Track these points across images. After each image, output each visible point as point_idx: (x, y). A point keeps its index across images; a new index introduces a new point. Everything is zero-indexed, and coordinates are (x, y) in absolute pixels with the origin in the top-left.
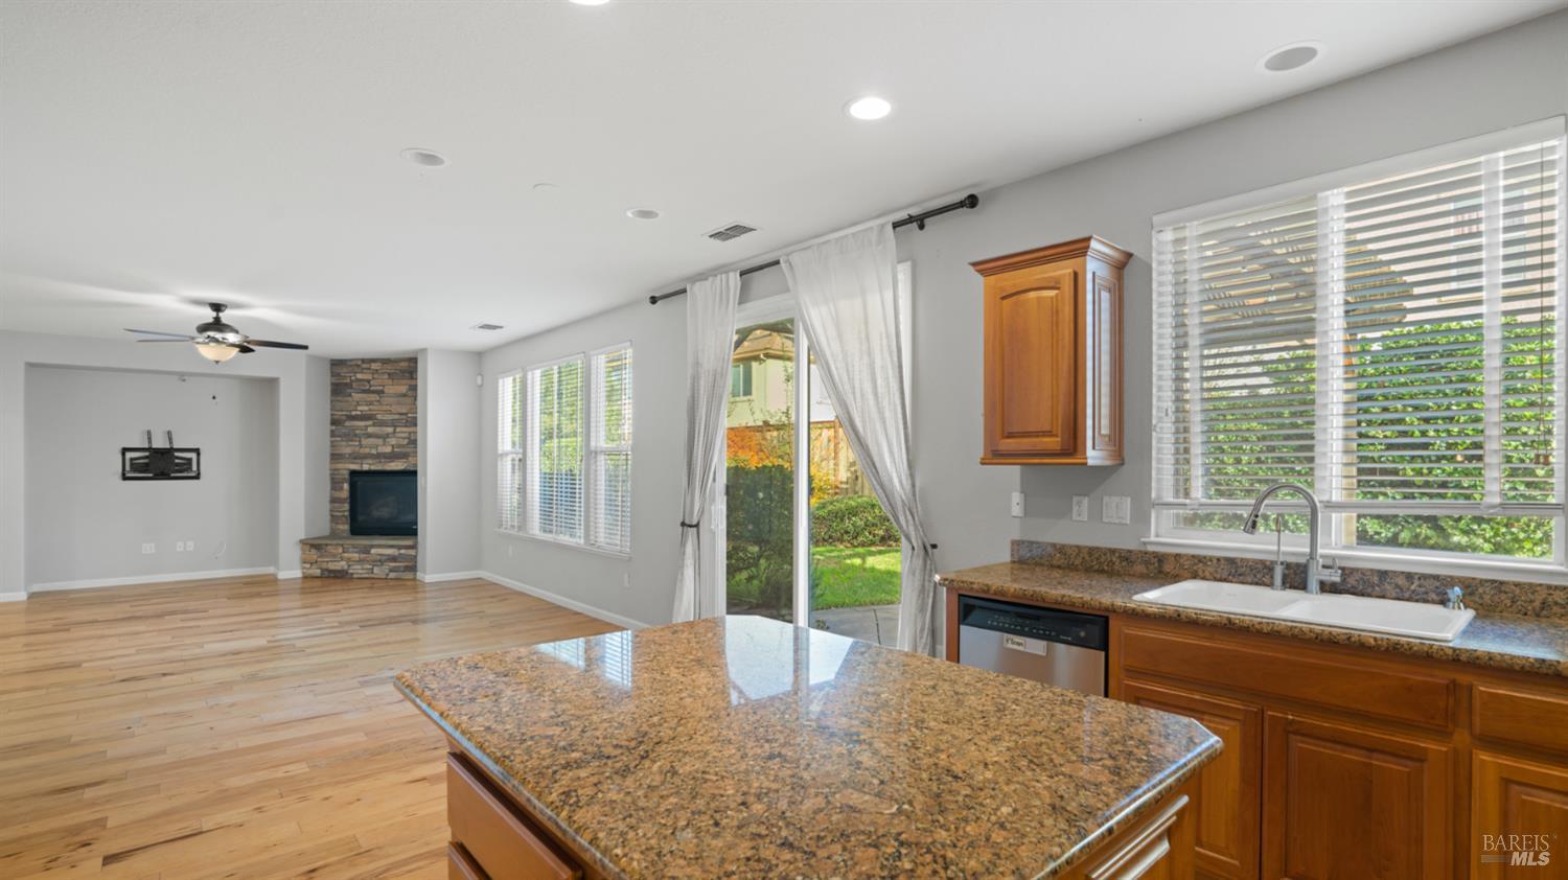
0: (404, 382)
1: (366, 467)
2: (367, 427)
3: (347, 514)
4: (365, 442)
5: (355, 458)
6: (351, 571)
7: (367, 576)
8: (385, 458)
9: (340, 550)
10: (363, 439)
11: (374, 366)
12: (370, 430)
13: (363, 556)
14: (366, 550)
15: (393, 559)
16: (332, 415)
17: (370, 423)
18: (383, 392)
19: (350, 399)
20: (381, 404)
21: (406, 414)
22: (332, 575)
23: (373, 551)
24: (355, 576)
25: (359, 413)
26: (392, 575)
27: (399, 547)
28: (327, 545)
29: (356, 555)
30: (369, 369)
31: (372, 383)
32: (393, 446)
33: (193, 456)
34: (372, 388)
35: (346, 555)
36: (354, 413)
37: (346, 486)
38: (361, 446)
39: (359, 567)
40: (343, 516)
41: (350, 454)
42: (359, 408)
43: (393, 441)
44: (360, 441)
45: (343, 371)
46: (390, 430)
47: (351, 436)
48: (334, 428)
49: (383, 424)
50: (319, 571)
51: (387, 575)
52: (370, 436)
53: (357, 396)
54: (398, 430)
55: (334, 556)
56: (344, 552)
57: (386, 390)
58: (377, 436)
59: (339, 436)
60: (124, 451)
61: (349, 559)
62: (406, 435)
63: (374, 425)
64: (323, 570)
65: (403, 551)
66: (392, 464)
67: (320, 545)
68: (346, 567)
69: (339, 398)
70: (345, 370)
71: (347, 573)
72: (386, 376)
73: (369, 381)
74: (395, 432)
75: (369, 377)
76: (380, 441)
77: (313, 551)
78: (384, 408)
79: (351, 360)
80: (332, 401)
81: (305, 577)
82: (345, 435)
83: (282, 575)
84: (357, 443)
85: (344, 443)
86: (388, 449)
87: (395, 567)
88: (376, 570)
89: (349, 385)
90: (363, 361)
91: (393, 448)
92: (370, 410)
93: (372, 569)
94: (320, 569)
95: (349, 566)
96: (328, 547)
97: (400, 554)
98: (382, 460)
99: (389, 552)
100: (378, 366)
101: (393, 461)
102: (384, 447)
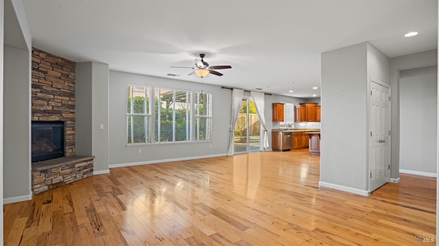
0: (59, 70)
2: (36, 92)
6: (65, 181)
8: (49, 113)
11: (41, 55)
13: (71, 170)
14: (73, 166)
15: (85, 168)
17: (39, 90)
18: (46, 73)
20: (45, 80)
21: (59, 89)
23: (77, 166)
24: (67, 183)
26: (85, 176)
27: (88, 161)
28: (51, 169)
29: (69, 170)
30: (38, 56)
31: (40, 65)
32: (53, 106)
34: (40, 69)
38: (33, 104)
39: (70, 177)
43: (53, 104)
46: (52, 96)
49: (46, 92)
51: (83, 177)
54: (56, 97)
56: (62, 170)
58: (43, 99)
62: (60, 101)
63: (41, 92)
64: (48, 186)
66: (52, 117)
67: (46, 170)
73: (38, 64)
74: (54, 98)
76: (46, 103)
77: (43, 175)
86: (50, 108)
91: (53, 107)
92: (39, 82)
93: (76, 176)
94: (47, 185)
95: (64, 178)
96: (53, 169)
97: (88, 164)
98: (47, 115)
99: (84, 164)
100: (44, 56)
101: (52, 115)
102: (48, 106)
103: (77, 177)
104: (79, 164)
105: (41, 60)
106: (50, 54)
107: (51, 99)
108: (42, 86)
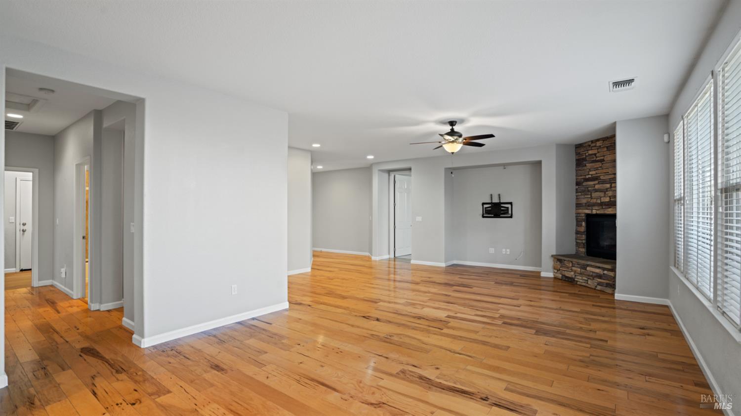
1: (594, 212)
2: (595, 185)
3: (584, 241)
4: (595, 195)
5: (588, 206)
6: (576, 279)
7: (584, 284)
8: (605, 205)
9: (571, 265)
10: (593, 193)
11: (598, 144)
12: (597, 187)
13: (583, 271)
14: (584, 267)
15: (600, 276)
16: (576, 179)
17: (597, 182)
18: (603, 160)
19: (585, 168)
20: (602, 169)
22: (567, 279)
23: (588, 268)
24: (578, 283)
25: (590, 176)
26: (599, 288)
27: (604, 269)
28: (565, 260)
29: (579, 269)
30: (596, 146)
31: (597, 155)
32: (610, 196)
33: (509, 206)
34: (598, 159)
35: (573, 268)
36: (587, 177)
37: (584, 224)
38: (591, 198)
39: (580, 278)
40: (582, 243)
41: (586, 203)
42: (590, 173)
44: (591, 195)
45: (581, 150)
46: (608, 186)
47: (586, 191)
48: (577, 187)
49: (604, 182)
50: (561, 275)
51: (596, 287)
52: (596, 191)
53: (589, 165)
55: (568, 268)
56: (573, 266)
57: (605, 159)
58: (600, 191)
59: (580, 192)
60: (483, 204)
61: (575, 272)
64: (563, 276)
65: (606, 272)
66: (610, 210)
67: (561, 260)
68: (574, 276)
69: (580, 168)
70: (582, 150)
71: (574, 280)
72: (605, 149)
73: (595, 154)
75: (595, 151)
76: (602, 194)
77: (558, 263)
78: (605, 171)
79: (585, 143)
80: (576, 171)
81: (555, 278)
82: (583, 191)
83: (543, 274)
84: (590, 196)
85: (583, 197)
87: (601, 282)
88: (590, 282)
89: (584, 159)
90: (592, 142)
91: (610, 198)
92: (596, 174)
93: (587, 280)
94: (562, 274)
95: (575, 276)
96: (565, 262)
97: (604, 274)
98: (604, 207)
99: (597, 271)
100: (600, 143)
101: (610, 208)
102: (605, 198)
103: (589, 283)
104: (591, 268)
105: (598, 149)
106: (605, 138)
107: (608, 188)
108: (600, 176)
